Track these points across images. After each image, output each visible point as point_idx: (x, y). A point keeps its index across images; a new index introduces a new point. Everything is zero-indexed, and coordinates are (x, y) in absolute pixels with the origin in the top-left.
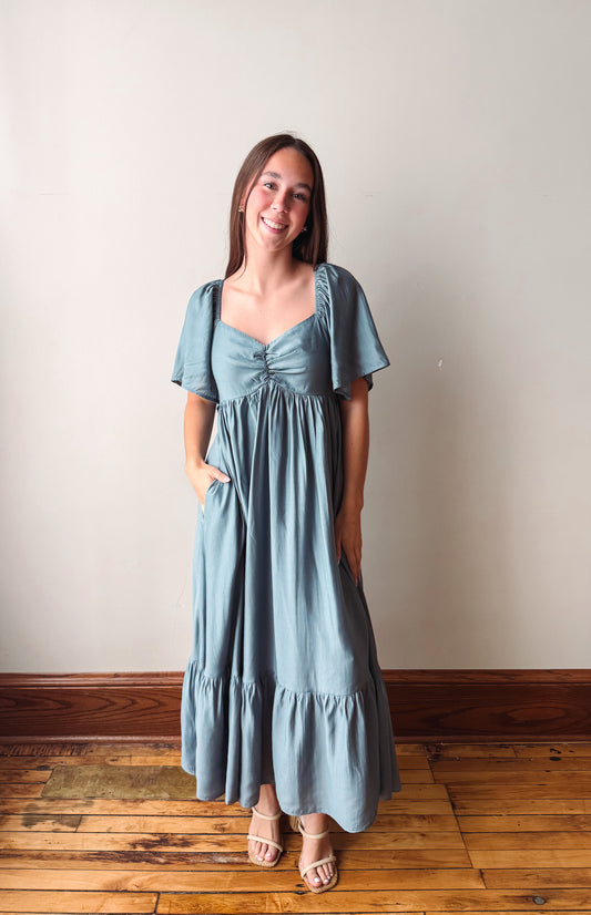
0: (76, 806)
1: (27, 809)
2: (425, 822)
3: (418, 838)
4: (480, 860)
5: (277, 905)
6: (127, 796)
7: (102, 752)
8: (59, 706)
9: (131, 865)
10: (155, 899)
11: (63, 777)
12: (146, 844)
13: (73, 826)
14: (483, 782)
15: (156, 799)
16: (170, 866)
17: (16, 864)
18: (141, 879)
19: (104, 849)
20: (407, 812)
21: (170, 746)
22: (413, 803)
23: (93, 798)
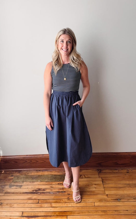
0: (20, 183)
1: (10, 184)
2: (96, 186)
3: (94, 188)
4: (107, 192)
5: (63, 201)
6: (31, 181)
7: (25, 172)
8: (15, 163)
9: (33, 194)
10: (38, 201)
11: (16, 178)
12: (35, 190)
13: (20, 187)
14: (110, 177)
15: (37, 182)
16: (41, 194)
17: (9, 195)
18: (35, 197)
19: (27, 192)
20: (92, 183)
21: (40, 170)
22: (94, 182)
23: (24, 182)
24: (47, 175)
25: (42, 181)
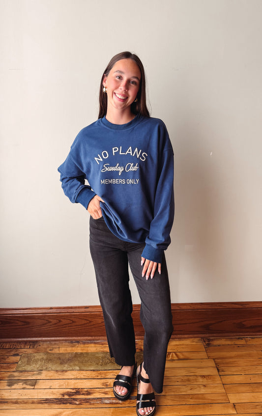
0: (33, 375)
1: (9, 377)
2: (205, 379)
3: (203, 387)
4: (233, 398)
6: (58, 369)
7: (45, 345)
8: (23, 323)
9: (62, 406)
11: (26, 360)
12: (69, 394)
13: (32, 386)
14: (231, 358)
15: (73, 370)
16: (81, 405)
17: (5, 407)
18: (68, 412)
19: (48, 397)
20: (197, 374)
21: (78, 342)
22: (199, 369)
23: (41, 370)
24: (93, 354)
25: (83, 368)
